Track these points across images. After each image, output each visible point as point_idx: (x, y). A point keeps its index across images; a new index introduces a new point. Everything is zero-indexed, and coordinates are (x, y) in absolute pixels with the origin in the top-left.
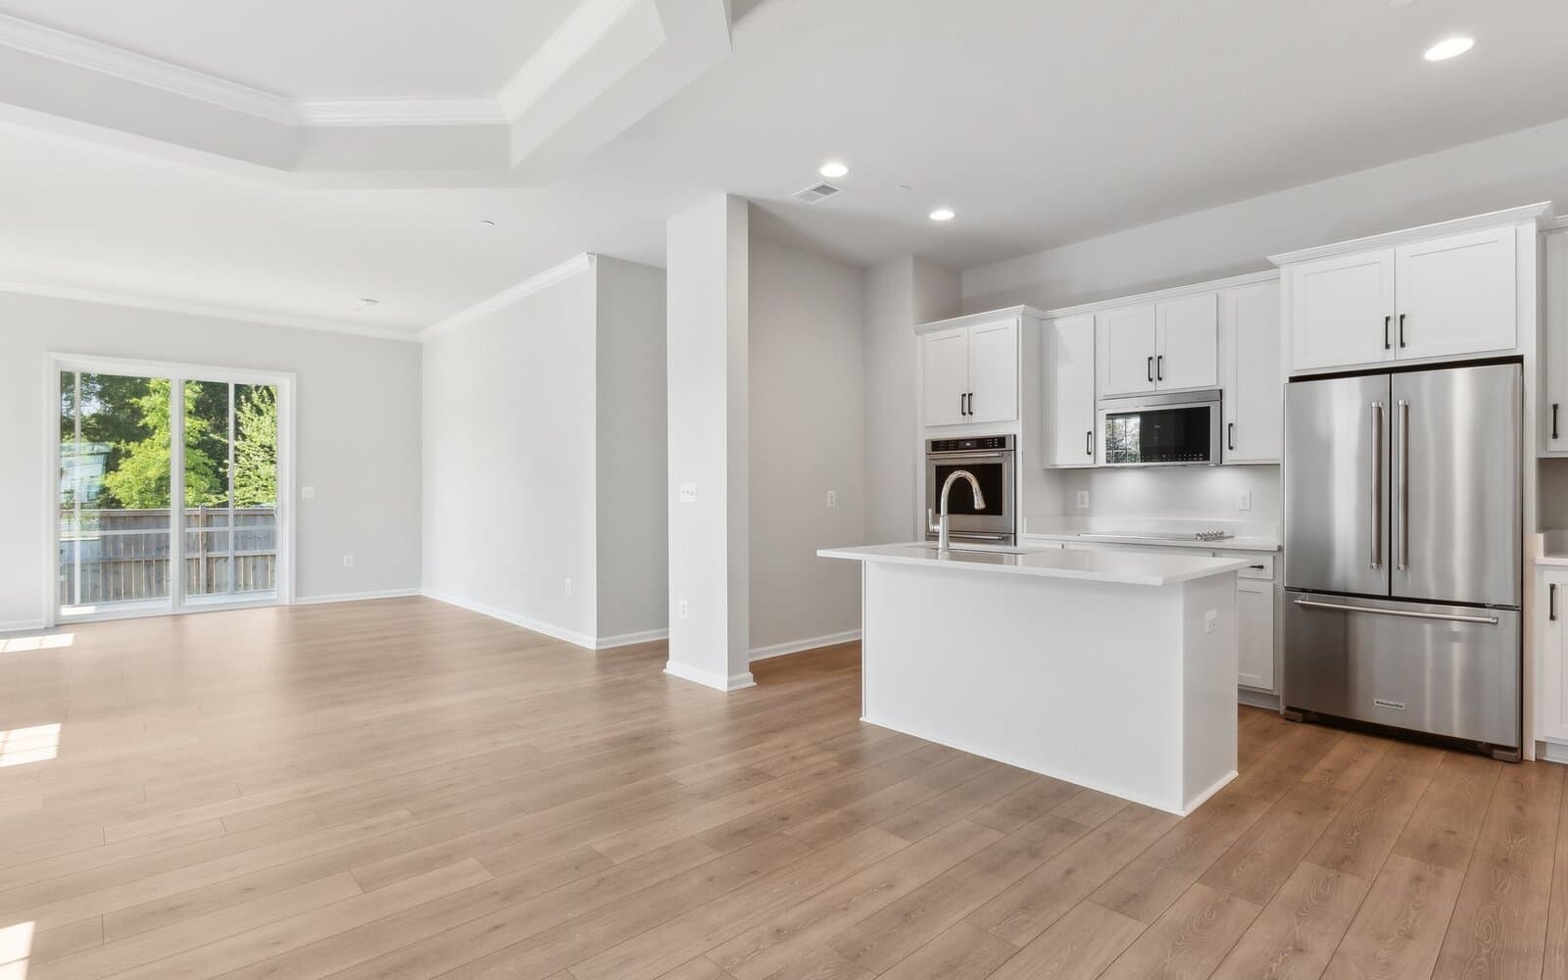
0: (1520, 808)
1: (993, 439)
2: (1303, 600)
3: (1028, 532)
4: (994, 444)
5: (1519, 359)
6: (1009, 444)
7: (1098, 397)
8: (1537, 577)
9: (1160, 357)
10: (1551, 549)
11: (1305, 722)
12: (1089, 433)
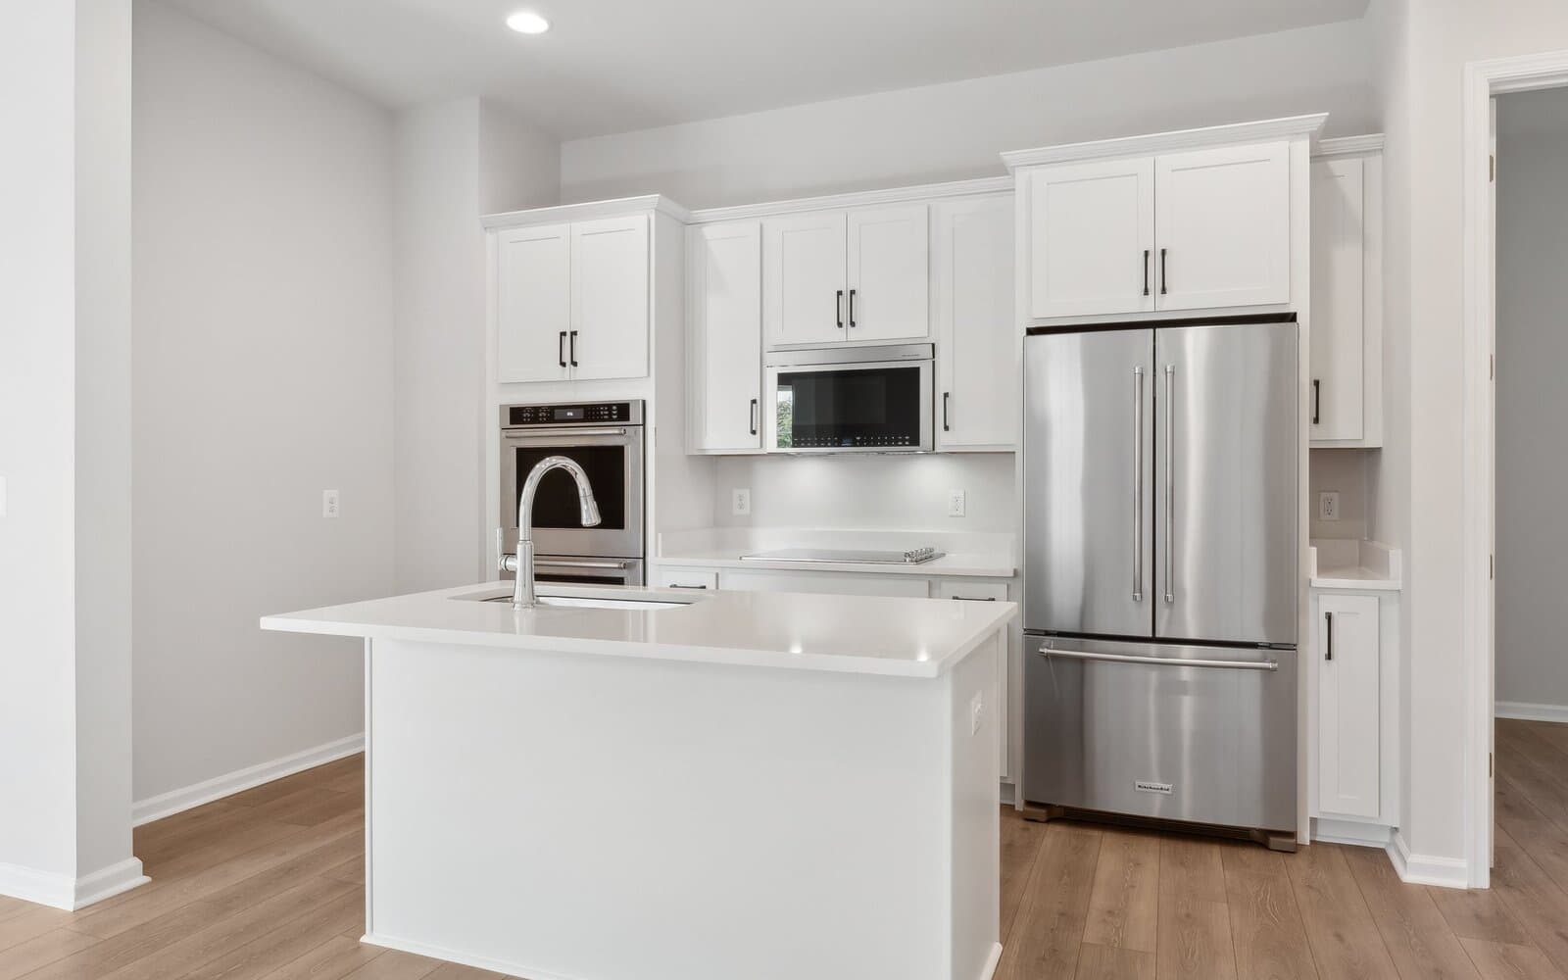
0: (1339, 937)
1: (609, 406)
2: (1050, 647)
3: (663, 556)
4: (610, 414)
5: (1291, 318)
6: (635, 415)
7: (767, 347)
8: (1312, 604)
9: (853, 292)
10: (1324, 568)
11: (1051, 820)
12: (754, 402)
